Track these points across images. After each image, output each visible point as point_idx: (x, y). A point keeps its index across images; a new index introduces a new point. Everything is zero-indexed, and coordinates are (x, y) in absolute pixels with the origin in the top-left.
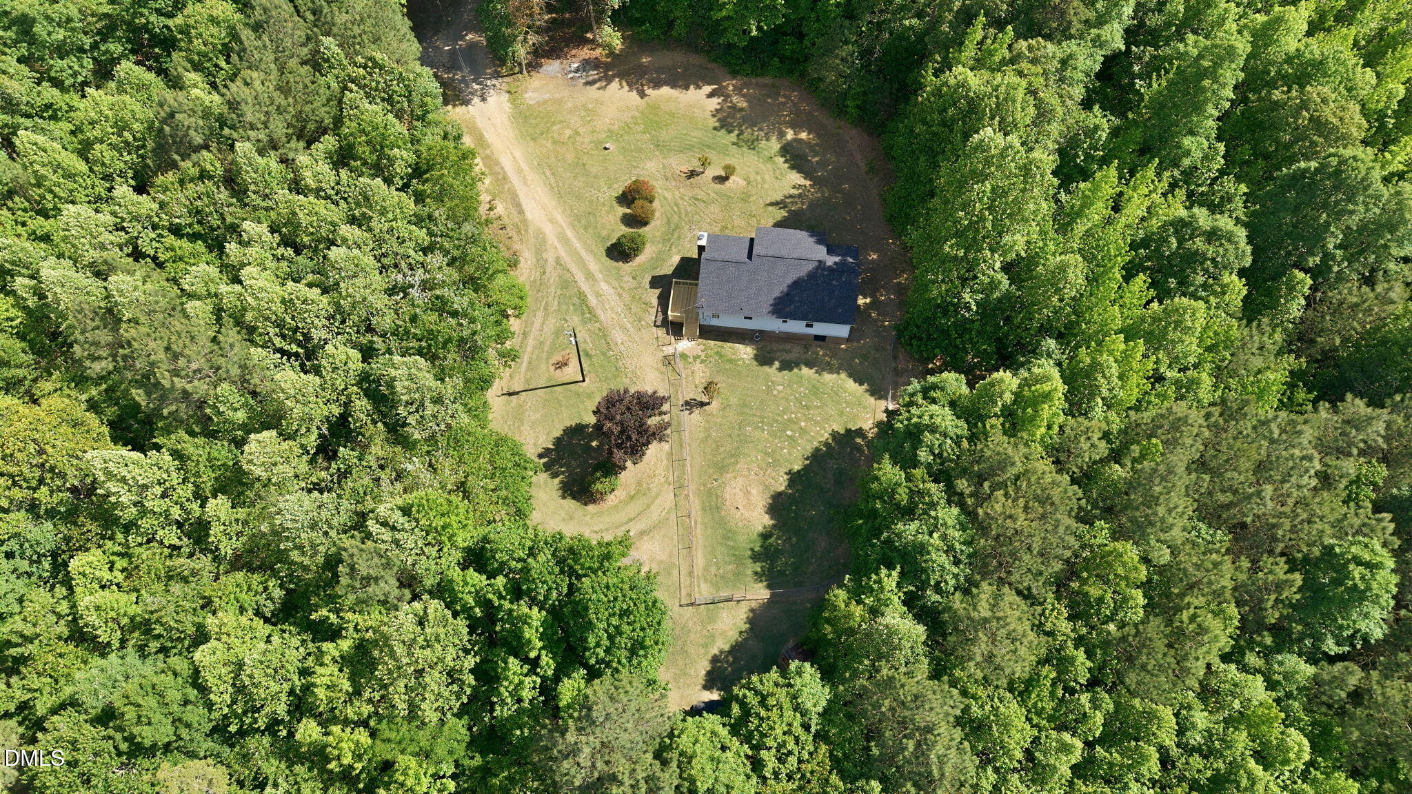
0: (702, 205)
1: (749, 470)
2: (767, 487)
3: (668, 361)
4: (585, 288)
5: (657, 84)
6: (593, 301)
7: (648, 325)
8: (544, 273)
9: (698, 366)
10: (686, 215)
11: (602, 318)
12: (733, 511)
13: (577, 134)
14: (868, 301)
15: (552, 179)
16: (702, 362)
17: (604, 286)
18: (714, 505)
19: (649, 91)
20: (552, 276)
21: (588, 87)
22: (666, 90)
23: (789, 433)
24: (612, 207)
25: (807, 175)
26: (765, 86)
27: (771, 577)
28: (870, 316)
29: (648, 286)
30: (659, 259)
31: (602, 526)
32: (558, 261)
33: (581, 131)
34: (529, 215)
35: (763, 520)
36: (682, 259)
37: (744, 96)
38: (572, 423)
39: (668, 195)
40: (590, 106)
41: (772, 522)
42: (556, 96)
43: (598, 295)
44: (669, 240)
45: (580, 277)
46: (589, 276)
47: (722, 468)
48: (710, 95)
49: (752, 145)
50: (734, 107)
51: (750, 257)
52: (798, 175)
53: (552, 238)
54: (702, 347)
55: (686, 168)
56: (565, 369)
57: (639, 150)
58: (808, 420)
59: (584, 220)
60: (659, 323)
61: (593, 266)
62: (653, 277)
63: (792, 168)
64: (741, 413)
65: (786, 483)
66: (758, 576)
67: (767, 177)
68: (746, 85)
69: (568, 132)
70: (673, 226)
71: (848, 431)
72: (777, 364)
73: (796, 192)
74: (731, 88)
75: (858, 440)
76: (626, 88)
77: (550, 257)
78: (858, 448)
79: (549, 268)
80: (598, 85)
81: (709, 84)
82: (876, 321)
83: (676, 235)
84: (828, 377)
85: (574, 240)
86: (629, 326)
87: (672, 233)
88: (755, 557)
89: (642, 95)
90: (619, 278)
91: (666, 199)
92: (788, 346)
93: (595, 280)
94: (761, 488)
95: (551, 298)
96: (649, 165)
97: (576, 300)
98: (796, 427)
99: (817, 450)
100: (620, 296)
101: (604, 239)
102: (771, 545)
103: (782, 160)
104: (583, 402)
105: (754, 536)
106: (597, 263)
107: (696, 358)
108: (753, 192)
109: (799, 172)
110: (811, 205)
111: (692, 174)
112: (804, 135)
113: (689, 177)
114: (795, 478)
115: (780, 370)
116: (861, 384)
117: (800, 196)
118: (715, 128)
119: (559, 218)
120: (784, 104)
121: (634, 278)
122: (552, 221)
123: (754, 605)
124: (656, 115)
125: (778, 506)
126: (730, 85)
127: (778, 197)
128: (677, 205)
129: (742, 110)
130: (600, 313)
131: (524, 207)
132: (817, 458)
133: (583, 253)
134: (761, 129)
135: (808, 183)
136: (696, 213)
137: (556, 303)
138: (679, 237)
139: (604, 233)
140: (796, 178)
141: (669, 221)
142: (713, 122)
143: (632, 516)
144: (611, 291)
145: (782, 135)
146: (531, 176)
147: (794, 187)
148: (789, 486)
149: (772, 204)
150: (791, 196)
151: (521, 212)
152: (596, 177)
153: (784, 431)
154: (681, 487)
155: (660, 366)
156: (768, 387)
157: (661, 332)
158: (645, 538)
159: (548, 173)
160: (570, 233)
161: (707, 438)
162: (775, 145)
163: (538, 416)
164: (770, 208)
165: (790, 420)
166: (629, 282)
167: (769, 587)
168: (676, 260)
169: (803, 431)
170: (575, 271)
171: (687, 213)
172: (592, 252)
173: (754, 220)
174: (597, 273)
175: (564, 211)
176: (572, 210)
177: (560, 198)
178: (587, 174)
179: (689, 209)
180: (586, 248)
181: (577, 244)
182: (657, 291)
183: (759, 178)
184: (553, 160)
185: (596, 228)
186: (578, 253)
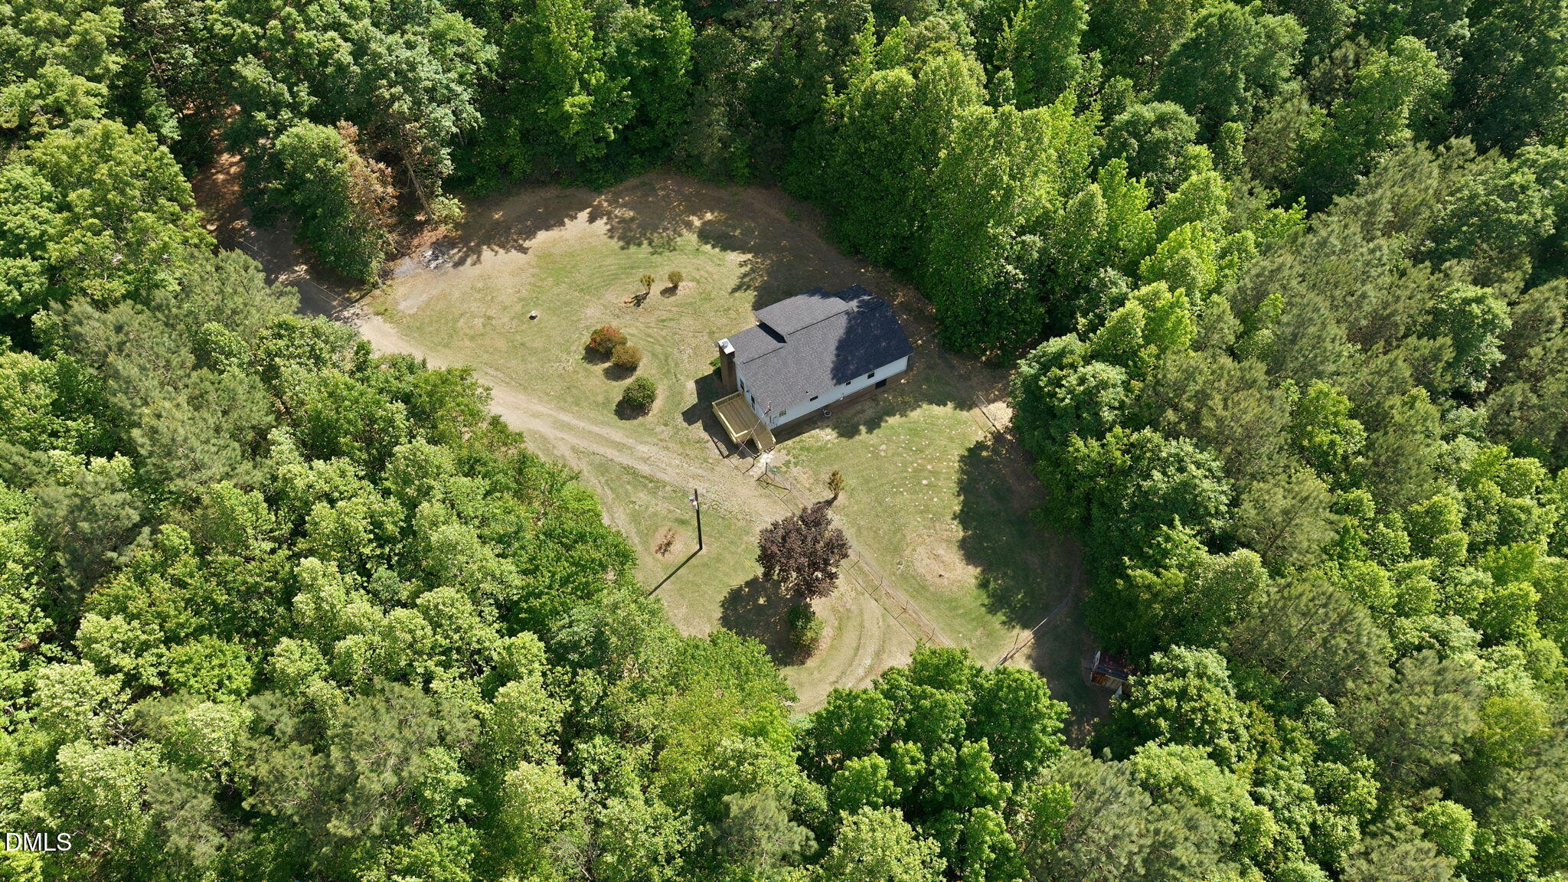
0: (672, 324)
1: (920, 536)
2: (948, 541)
3: (763, 481)
4: (626, 460)
5: (530, 234)
6: (644, 469)
7: (717, 461)
9: (795, 471)
10: (666, 340)
11: (667, 479)
12: (938, 581)
13: (490, 318)
15: (500, 375)
16: (796, 465)
17: (643, 449)
18: (919, 587)
19: (527, 244)
20: (582, 467)
21: (461, 268)
22: (542, 236)
23: (925, 482)
24: (586, 370)
25: (744, 250)
26: (635, 188)
27: (1021, 617)
29: (685, 425)
30: (675, 394)
31: (836, 673)
32: (575, 450)
33: (491, 313)
35: (970, 574)
36: (697, 382)
37: (623, 206)
38: (725, 593)
39: (634, 330)
40: (480, 285)
41: (979, 570)
42: (434, 292)
43: (646, 460)
44: (668, 371)
45: (611, 453)
46: (619, 447)
47: (896, 550)
48: (592, 219)
49: (670, 246)
50: (623, 221)
51: (780, 338)
52: (735, 253)
53: (549, 431)
54: (784, 452)
55: (628, 297)
56: (672, 548)
57: (567, 303)
58: (930, 461)
59: (569, 396)
60: (726, 453)
61: (616, 436)
62: (684, 414)
63: (724, 249)
64: (870, 490)
65: (960, 528)
66: (1008, 624)
67: (710, 269)
68: (617, 195)
69: (478, 322)
70: (662, 357)
71: (970, 450)
72: (863, 429)
73: (747, 268)
74: (605, 204)
75: (984, 454)
76: (501, 251)
77: (563, 450)
78: (990, 460)
80: (469, 261)
81: (582, 210)
83: (672, 364)
84: (915, 415)
85: (575, 422)
86: (700, 471)
87: (666, 364)
88: (992, 610)
89: (524, 250)
90: (651, 432)
91: (635, 335)
92: (859, 407)
93: (630, 448)
94: (944, 545)
95: (599, 489)
96: (589, 312)
97: (626, 478)
98: (926, 474)
99: (960, 482)
100: (667, 448)
101: (605, 404)
102: (995, 590)
103: (709, 247)
104: (717, 569)
105: (976, 592)
106: (619, 431)
107: (787, 464)
108: (709, 288)
109: (733, 250)
110: (769, 274)
111: (639, 300)
112: (709, 216)
113: (638, 304)
114: (964, 518)
115: (870, 431)
116: (945, 405)
117: (753, 271)
118: (623, 248)
119: (542, 408)
120: (668, 195)
121: (666, 425)
122: (536, 415)
123: (1026, 651)
124: (555, 262)
125: (971, 551)
126: (602, 201)
127: (734, 282)
128: (649, 336)
129: (632, 219)
130: (661, 476)
132: (966, 488)
133: (596, 429)
134: (665, 229)
135: (749, 256)
136: (674, 334)
137: (608, 492)
138: (677, 365)
139: (600, 399)
140: (734, 258)
141: (654, 355)
142: (615, 244)
143: (854, 645)
144: (655, 449)
145: (689, 225)
147: (741, 266)
148: (965, 529)
149: (735, 290)
150: (745, 275)
152: (545, 350)
153: (920, 483)
154: (876, 589)
155: (761, 491)
156: (872, 452)
157: (735, 460)
158: (885, 656)
159: (491, 371)
160: (565, 417)
161: (859, 529)
162: (692, 238)
163: (684, 610)
164: (737, 294)
165: (915, 470)
166: (666, 432)
167: (1025, 627)
168: (691, 386)
169: (935, 473)
170: (601, 450)
171: (665, 338)
172: (602, 423)
173: (732, 313)
174: (625, 440)
175: (540, 399)
176: (548, 394)
177: (525, 388)
178: (534, 352)
179: (664, 333)
180: (594, 422)
181: (582, 424)
182: (699, 424)
183: (702, 273)
184: (486, 356)
185: (587, 398)
186: (590, 432)
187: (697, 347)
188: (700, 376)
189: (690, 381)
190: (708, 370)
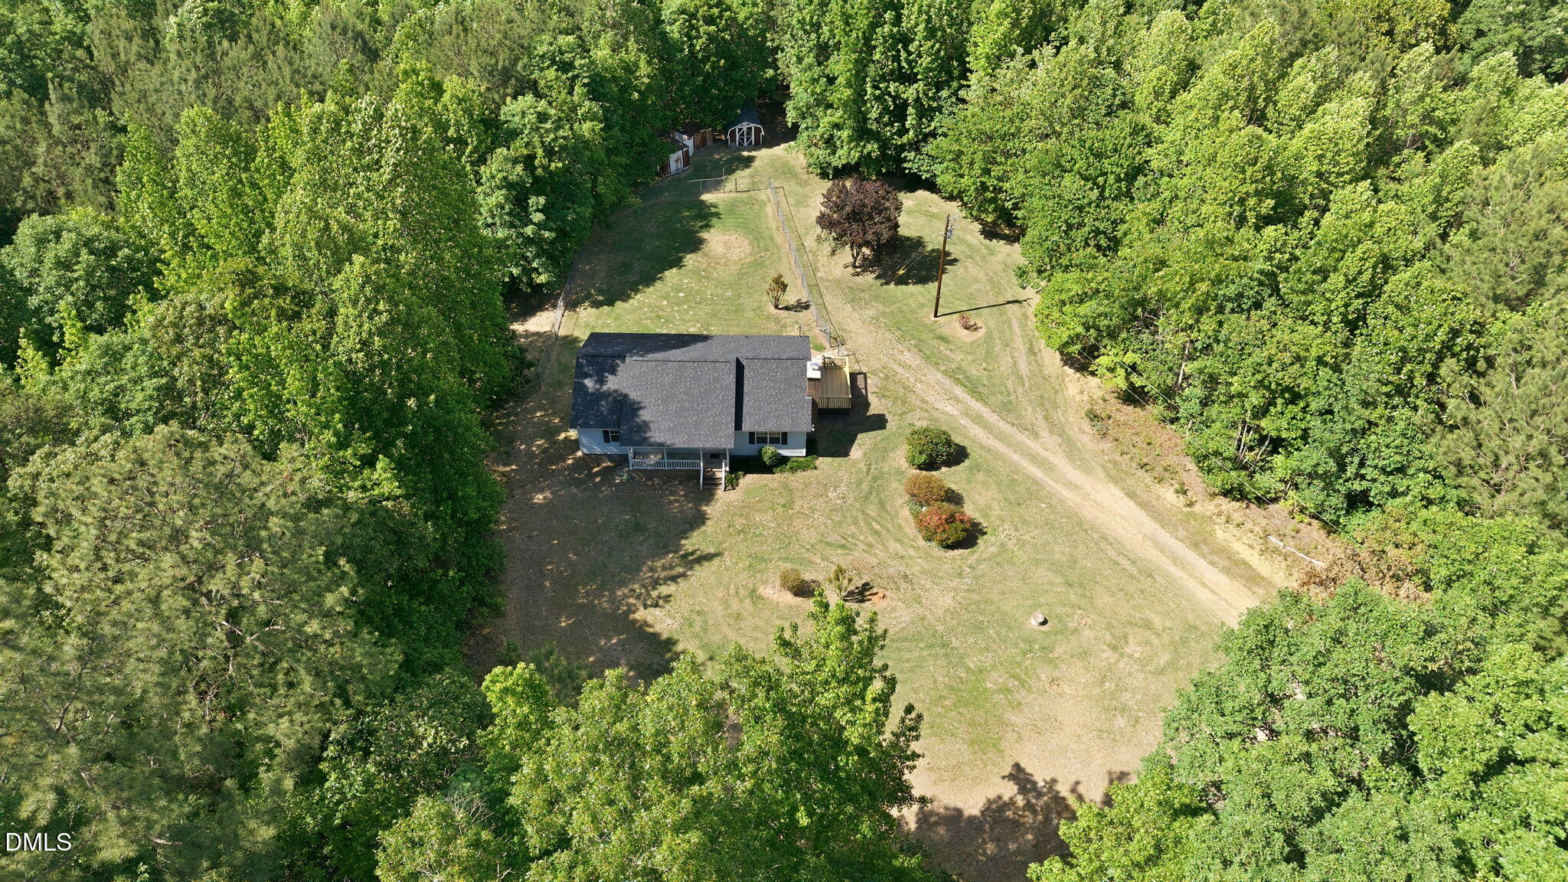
0: (834, 538)
1: (726, 265)
3: (838, 342)
4: (977, 406)
6: (959, 391)
7: (874, 373)
8: (1045, 418)
10: (854, 518)
11: (939, 376)
12: (741, 239)
13: (1114, 648)
14: (563, 436)
15: (1111, 553)
17: (952, 410)
18: (761, 241)
19: (1009, 790)
20: (1031, 414)
23: (682, 294)
24: (986, 516)
27: (699, 206)
28: (562, 419)
29: (888, 417)
30: (883, 453)
32: (1036, 435)
34: (1118, 493)
35: (711, 234)
36: (846, 454)
39: (896, 547)
40: (1121, 722)
41: (700, 232)
44: (875, 479)
46: (978, 419)
47: (757, 263)
51: (740, 368)
52: (658, 629)
53: (1059, 460)
55: (875, 604)
56: (964, 325)
57: (978, 628)
60: (860, 376)
61: (977, 432)
62: (884, 427)
64: (739, 304)
65: (686, 258)
66: (713, 206)
69: (1133, 648)
70: (873, 497)
71: (611, 305)
73: (664, 590)
75: (601, 298)
76: (1063, 790)
77: (1049, 438)
78: (600, 292)
79: (1041, 423)
82: (554, 414)
83: (865, 486)
86: (900, 370)
87: (874, 487)
88: (716, 215)
89: (1019, 776)
91: (899, 541)
93: (967, 415)
94: (712, 252)
95: (1020, 389)
96: (947, 601)
97: (985, 391)
98: (674, 299)
99: (649, 285)
100: (924, 401)
101: (977, 468)
102: (701, 222)
105: (717, 225)
108: (743, 575)
109: (655, 636)
111: (861, 594)
113: (866, 587)
114: (675, 262)
117: (656, 583)
119: (1066, 493)
122: (1074, 487)
124: (972, 724)
125: (694, 245)
127: (701, 572)
130: (947, 382)
131: (1132, 504)
132: (650, 278)
133: (1001, 447)
135: (640, 614)
136: (838, 523)
138: (859, 483)
140: (661, 621)
141: (882, 504)
144: (937, 405)
146: (1151, 554)
147: (667, 598)
148: (682, 256)
149: (709, 557)
150: (674, 579)
151: (1131, 495)
152: (1037, 562)
155: (846, 336)
159: (1125, 563)
164: (712, 550)
168: (856, 452)
169: (666, 297)
170: (1002, 424)
171: (855, 522)
172: (989, 451)
173: (739, 523)
174: (969, 424)
175: (1062, 501)
176: (1050, 506)
177: (1080, 524)
178: (1055, 567)
179: (853, 529)
180: (998, 456)
181: (1016, 457)
182: (872, 411)
183: (735, 606)
184: (1131, 589)
185: (998, 484)
186: (1009, 445)
187: (817, 496)
188: (838, 460)
189: (855, 461)
190: (823, 462)
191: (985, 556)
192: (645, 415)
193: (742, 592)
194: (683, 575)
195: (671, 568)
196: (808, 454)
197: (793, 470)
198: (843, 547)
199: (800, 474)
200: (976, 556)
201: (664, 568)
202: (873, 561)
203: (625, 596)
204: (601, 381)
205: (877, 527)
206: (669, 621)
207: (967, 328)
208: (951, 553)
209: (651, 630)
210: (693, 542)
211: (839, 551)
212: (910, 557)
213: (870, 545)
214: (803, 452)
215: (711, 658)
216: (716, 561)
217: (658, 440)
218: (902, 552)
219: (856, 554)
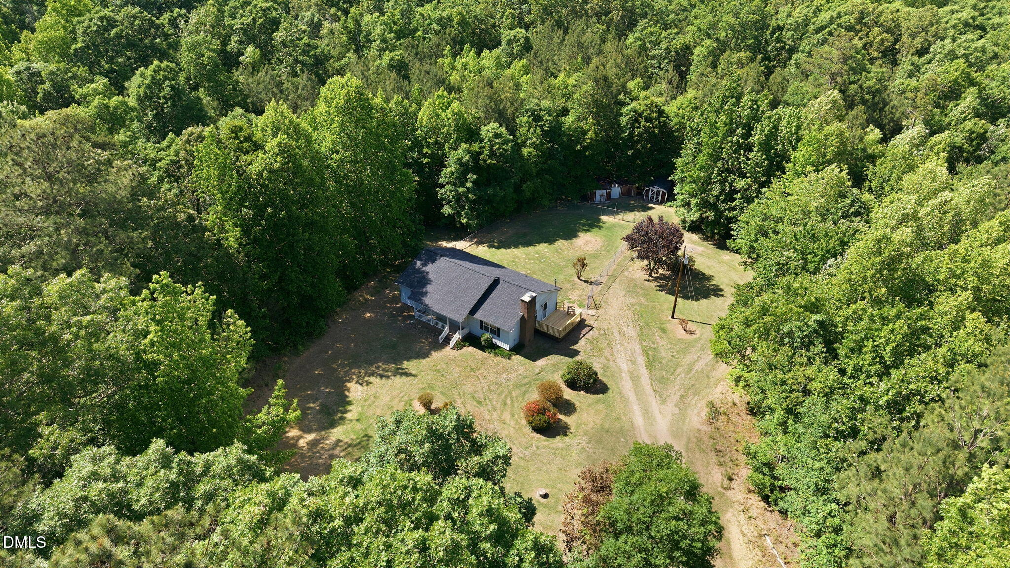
0: (480, 396)
2: (570, 243)
3: (596, 308)
4: (644, 372)
6: (641, 360)
7: (599, 330)
8: (682, 397)
9: (574, 299)
10: (502, 392)
11: (638, 346)
17: (625, 366)
18: (611, 246)
20: (674, 393)
23: (537, 256)
24: (578, 427)
29: (581, 353)
30: (556, 369)
32: (664, 401)
35: (586, 235)
36: (535, 360)
39: (507, 416)
41: (579, 233)
44: (537, 379)
45: (646, 380)
46: (635, 378)
51: (495, 283)
56: (687, 329)
58: (519, 257)
60: (589, 328)
61: (627, 385)
62: (572, 357)
63: (347, 403)
64: (562, 271)
65: (559, 241)
66: (603, 223)
67: (385, 400)
70: (523, 389)
71: (497, 249)
73: (372, 379)
75: (496, 244)
77: (670, 408)
78: (499, 241)
79: (675, 398)
83: (526, 380)
86: (616, 334)
87: (531, 383)
90: (605, 368)
93: (631, 373)
95: (683, 375)
97: (658, 366)
100: (613, 356)
101: (604, 402)
106: (621, 385)
109: (346, 397)
114: (551, 241)
117: (373, 374)
123: (613, 216)
125: (570, 237)
130: (639, 351)
132: (529, 244)
133: (632, 399)
135: (350, 384)
136: (490, 390)
137: (678, 372)
138: (525, 377)
139: (600, 406)
140: (356, 392)
141: (525, 393)
144: (618, 361)
147: (368, 383)
149: (408, 375)
150: (382, 376)
157: (590, 323)
164: (414, 372)
166: (598, 361)
168: (541, 362)
169: (527, 254)
170: (648, 389)
171: (500, 394)
172: (623, 397)
173: (441, 366)
174: (627, 379)
179: (495, 397)
180: (625, 402)
181: (636, 408)
182: (575, 347)
185: (607, 416)
186: (639, 400)
187: (495, 372)
188: (526, 361)
189: (537, 367)
190: (517, 359)
191: (552, 446)
192: (429, 288)
193: (406, 398)
194: (388, 377)
195: (387, 371)
196: (511, 350)
197: (496, 355)
198: (479, 403)
199: (499, 359)
200: (546, 443)
201: (384, 370)
202: (487, 416)
203: (354, 374)
204: (424, 265)
205: (509, 401)
206: (359, 394)
207: (685, 331)
208: (535, 435)
209: (347, 393)
210: (410, 366)
211: (475, 403)
212: (509, 425)
213: (495, 409)
214: (507, 347)
215: (357, 420)
216: (411, 378)
217: (427, 303)
218: (508, 421)
219: (482, 409)
